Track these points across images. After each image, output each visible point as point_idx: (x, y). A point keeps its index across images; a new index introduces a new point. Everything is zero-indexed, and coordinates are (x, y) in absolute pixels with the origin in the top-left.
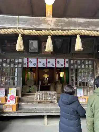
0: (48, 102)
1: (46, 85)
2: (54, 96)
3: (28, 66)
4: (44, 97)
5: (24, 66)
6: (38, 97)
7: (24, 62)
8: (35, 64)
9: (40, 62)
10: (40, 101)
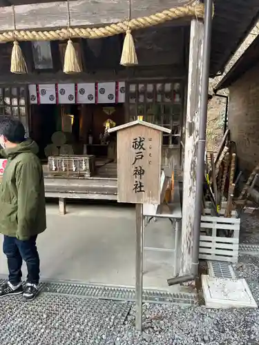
0: (72, 175)
1: (102, 144)
2: (84, 165)
3: (38, 101)
4: (66, 166)
5: (32, 102)
6: (53, 164)
7: (31, 95)
8: (52, 96)
9: (63, 92)
10: (57, 172)
